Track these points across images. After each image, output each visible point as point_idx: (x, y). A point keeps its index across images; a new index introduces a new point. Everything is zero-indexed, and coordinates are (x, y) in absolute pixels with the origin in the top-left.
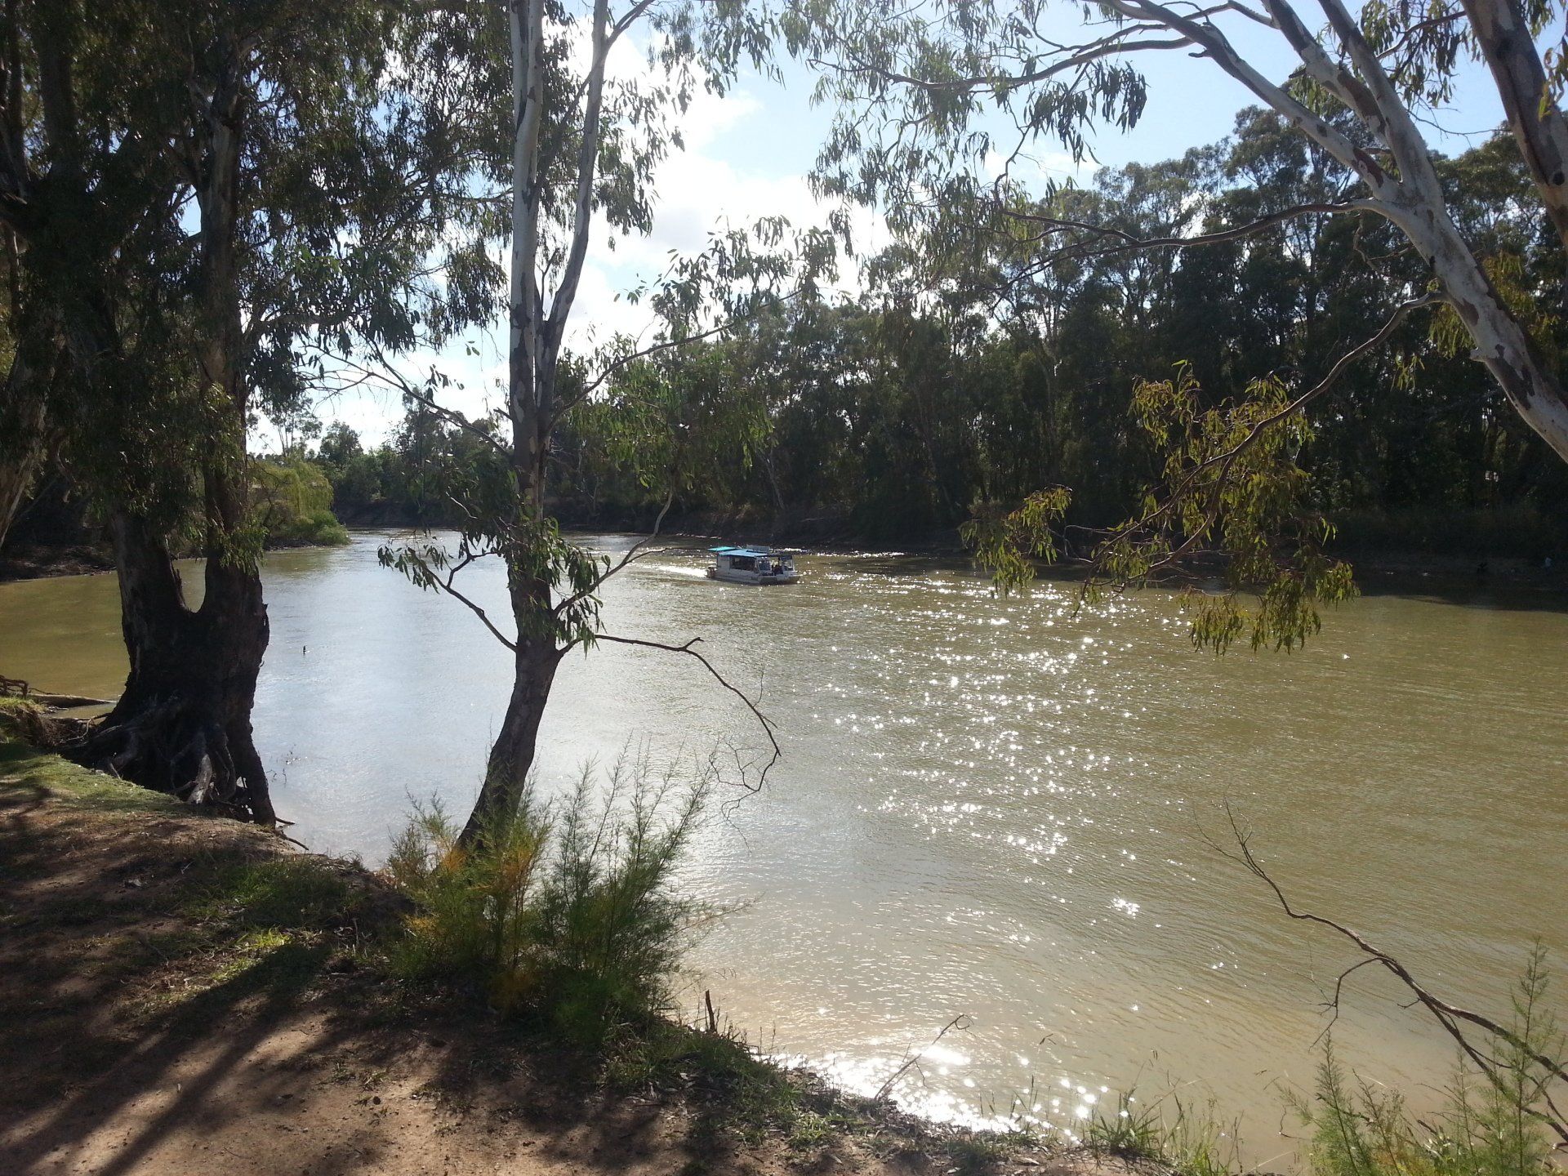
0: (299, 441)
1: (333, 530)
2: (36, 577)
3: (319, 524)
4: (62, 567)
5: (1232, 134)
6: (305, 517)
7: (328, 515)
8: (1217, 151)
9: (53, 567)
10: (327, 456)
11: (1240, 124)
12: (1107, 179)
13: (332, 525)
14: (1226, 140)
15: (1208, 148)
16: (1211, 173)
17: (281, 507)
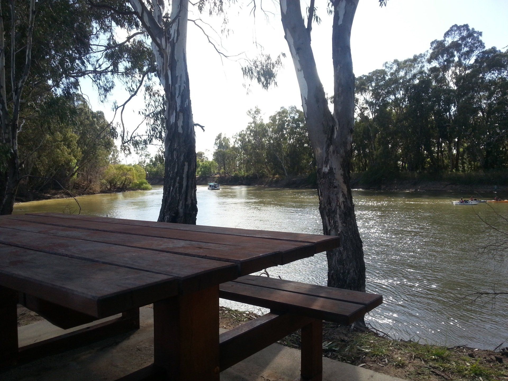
0: (143, 159)
1: (146, 185)
2: (50, 199)
3: (142, 183)
4: (58, 196)
5: (429, 49)
6: (136, 181)
7: (145, 181)
8: (424, 55)
9: (56, 196)
10: (151, 164)
11: (432, 46)
12: (388, 65)
13: (146, 184)
14: (427, 51)
15: (421, 54)
16: (422, 62)
17: (129, 178)
